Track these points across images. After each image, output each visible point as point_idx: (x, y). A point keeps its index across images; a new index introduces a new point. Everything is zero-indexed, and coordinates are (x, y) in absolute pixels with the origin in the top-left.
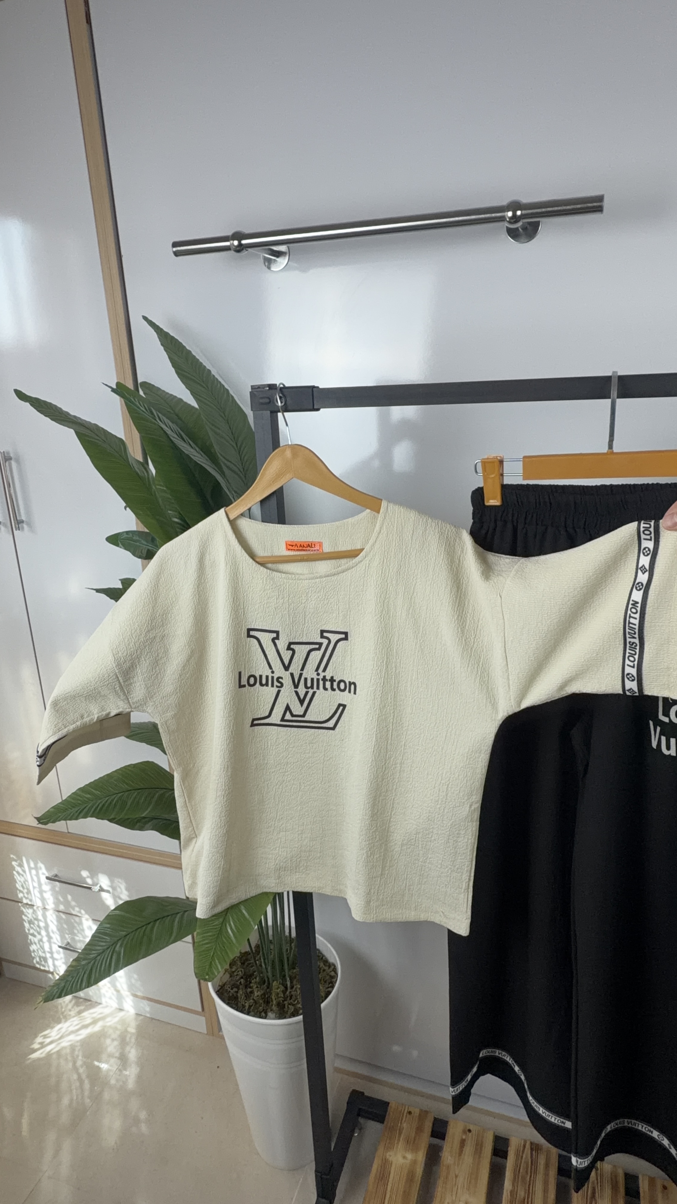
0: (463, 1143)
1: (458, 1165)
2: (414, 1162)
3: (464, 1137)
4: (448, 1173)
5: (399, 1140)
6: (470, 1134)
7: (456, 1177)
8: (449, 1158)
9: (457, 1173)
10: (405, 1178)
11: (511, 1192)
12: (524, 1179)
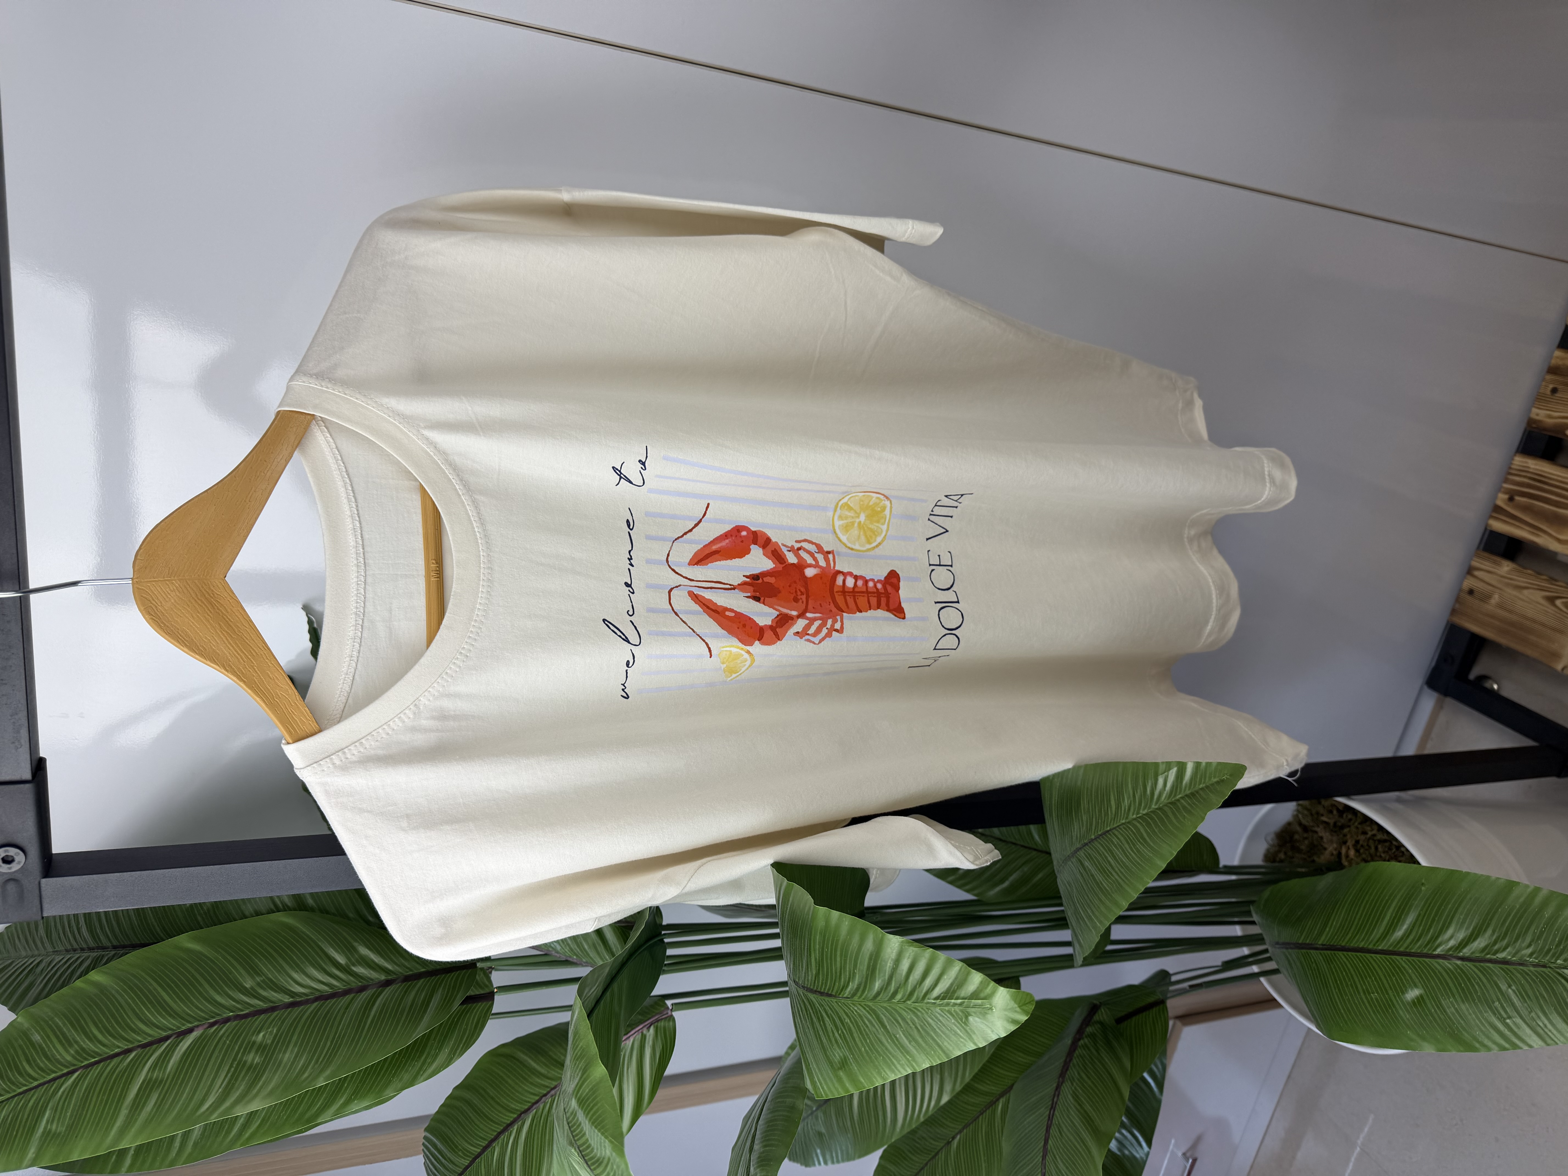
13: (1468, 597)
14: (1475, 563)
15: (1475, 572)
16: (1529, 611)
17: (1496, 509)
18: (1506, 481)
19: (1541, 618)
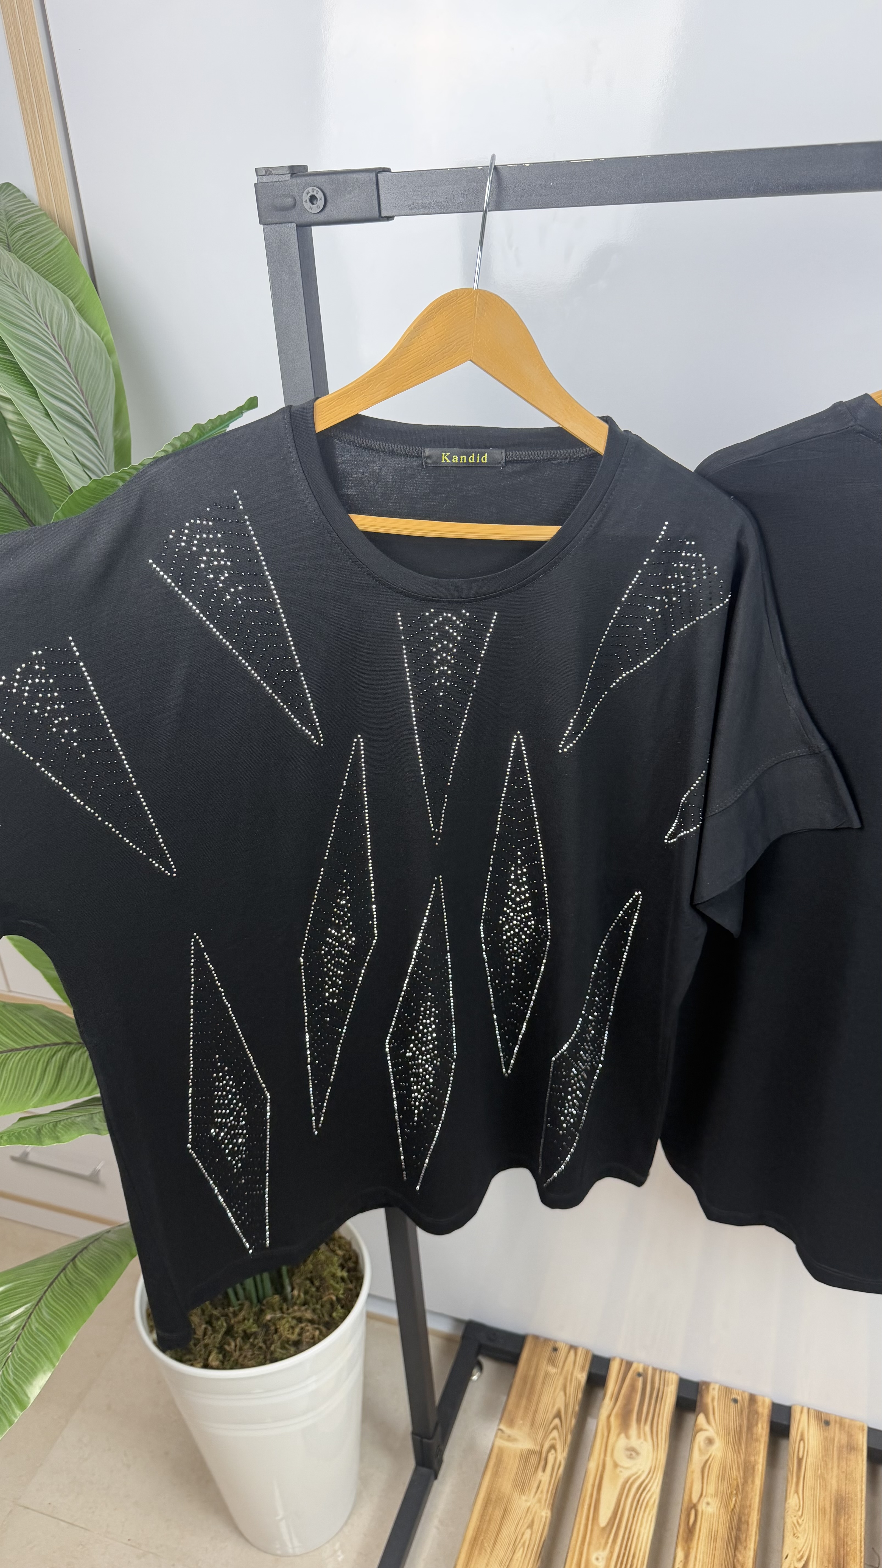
13: (550, 1349)
14: (580, 1353)
15: (572, 1353)
16: (546, 1399)
17: (629, 1364)
18: (654, 1369)
19: (542, 1408)
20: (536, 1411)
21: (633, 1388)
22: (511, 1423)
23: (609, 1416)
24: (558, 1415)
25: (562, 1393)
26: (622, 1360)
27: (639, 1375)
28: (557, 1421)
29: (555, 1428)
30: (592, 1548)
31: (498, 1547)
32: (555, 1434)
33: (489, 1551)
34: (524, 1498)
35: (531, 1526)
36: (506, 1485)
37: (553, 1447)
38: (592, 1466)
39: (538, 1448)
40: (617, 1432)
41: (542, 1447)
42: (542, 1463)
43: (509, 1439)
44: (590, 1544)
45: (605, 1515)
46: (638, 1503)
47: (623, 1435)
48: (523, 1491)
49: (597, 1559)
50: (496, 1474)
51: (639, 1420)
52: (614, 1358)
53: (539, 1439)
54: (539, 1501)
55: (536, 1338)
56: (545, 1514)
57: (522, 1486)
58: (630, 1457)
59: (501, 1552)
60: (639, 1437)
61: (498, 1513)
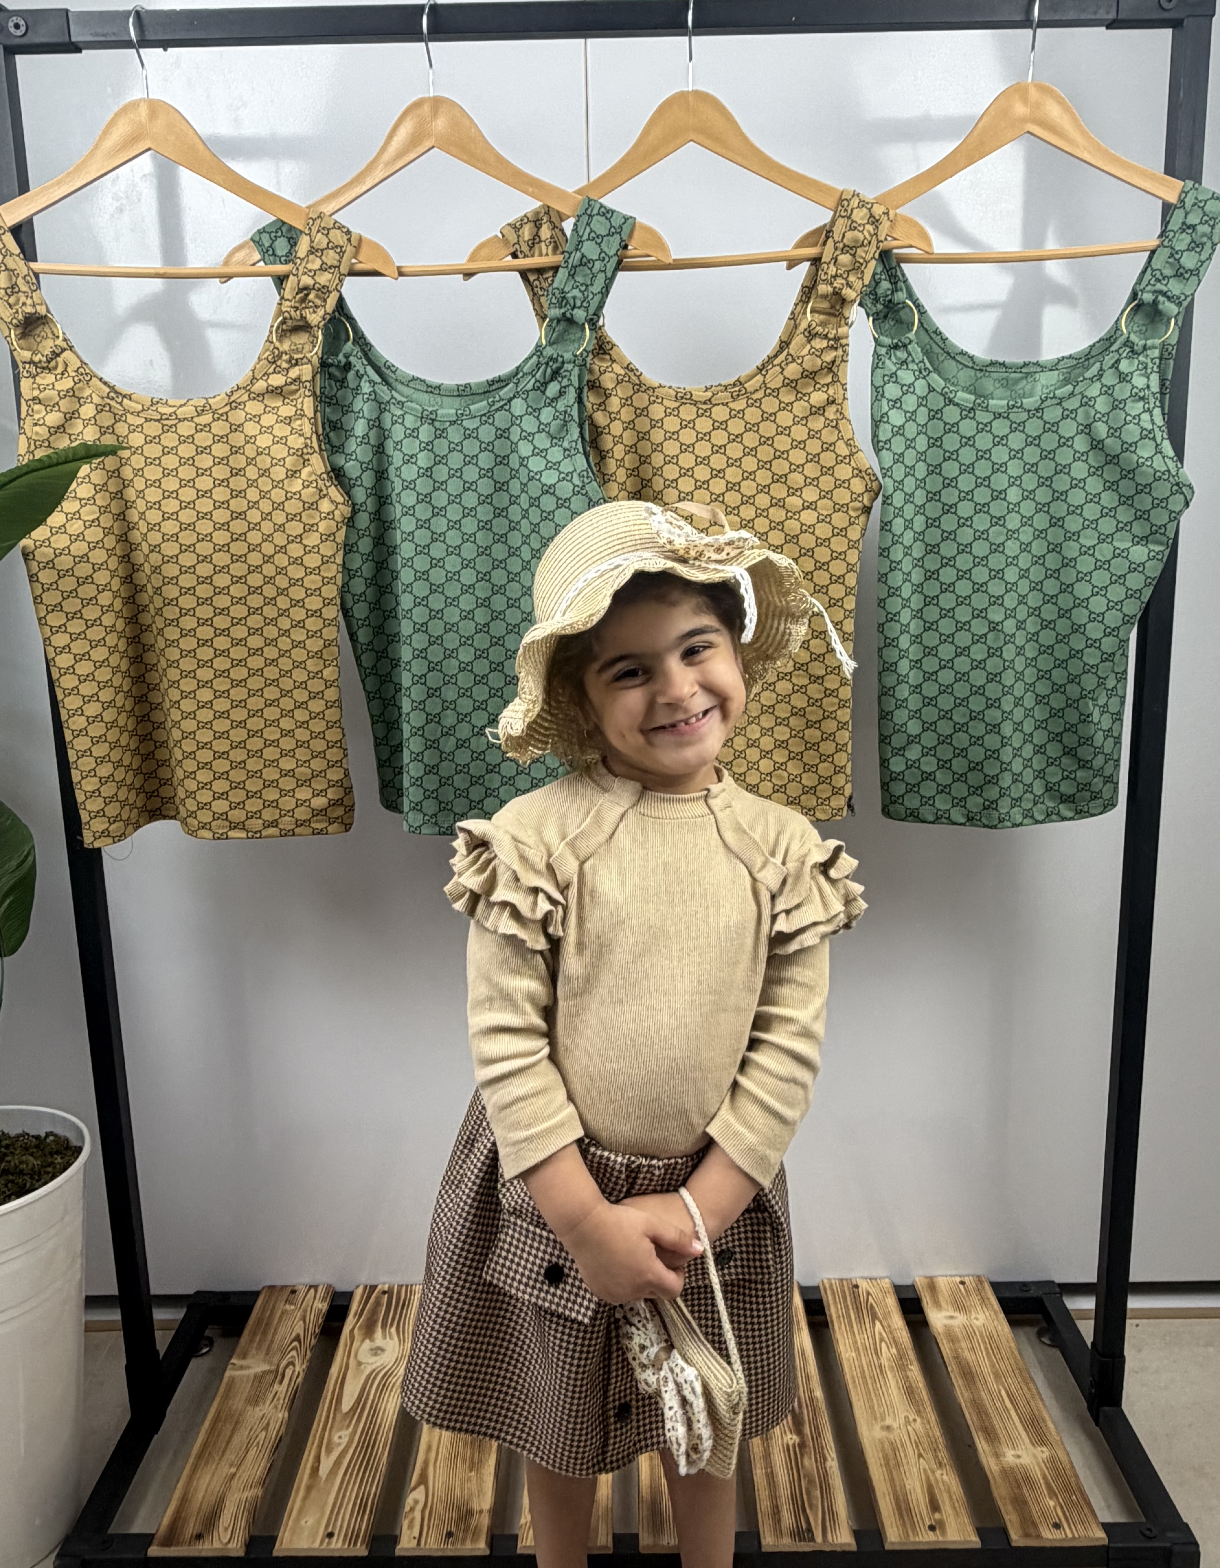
0: (935, 1507)
1: (925, 1470)
2: (997, 1455)
3: (937, 1516)
4: (936, 1457)
5: (1045, 1477)
6: (928, 1523)
7: (920, 1455)
8: (945, 1477)
9: (921, 1460)
10: (999, 1431)
11: (825, 1459)
12: (811, 1482)
13: (288, 1292)
14: (320, 1288)
15: (312, 1291)
16: (282, 1330)
17: (373, 1288)
18: (400, 1286)
19: (278, 1337)
20: (272, 1341)
21: (378, 1303)
22: (244, 1356)
23: (352, 1331)
24: (297, 1338)
25: (301, 1323)
26: (366, 1287)
27: (384, 1292)
28: (295, 1343)
29: (295, 1348)
30: (334, 1430)
31: (228, 1452)
32: (294, 1353)
33: (217, 1459)
34: (258, 1409)
35: (266, 1428)
36: (237, 1403)
37: (292, 1363)
38: (334, 1370)
39: (274, 1368)
40: (361, 1338)
41: (278, 1366)
42: (279, 1377)
43: (242, 1368)
44: (332, 1427)
45: (347, 1403)
46: (383, 1387)
47: (367, 1341)
48: (257, 1404)
49: (340, 1437)
50: (226, 1396)
51: (384, 1326)
52: (357, 1287)
53: (275, 1360)
54: (276, 1407)
55: (272, 1288)
56: (282, 1415)
57: (255, 1400)
58: (376, 1354)
59: (230, 1456)
60: (384, 1337)
61: (229, 1427)
